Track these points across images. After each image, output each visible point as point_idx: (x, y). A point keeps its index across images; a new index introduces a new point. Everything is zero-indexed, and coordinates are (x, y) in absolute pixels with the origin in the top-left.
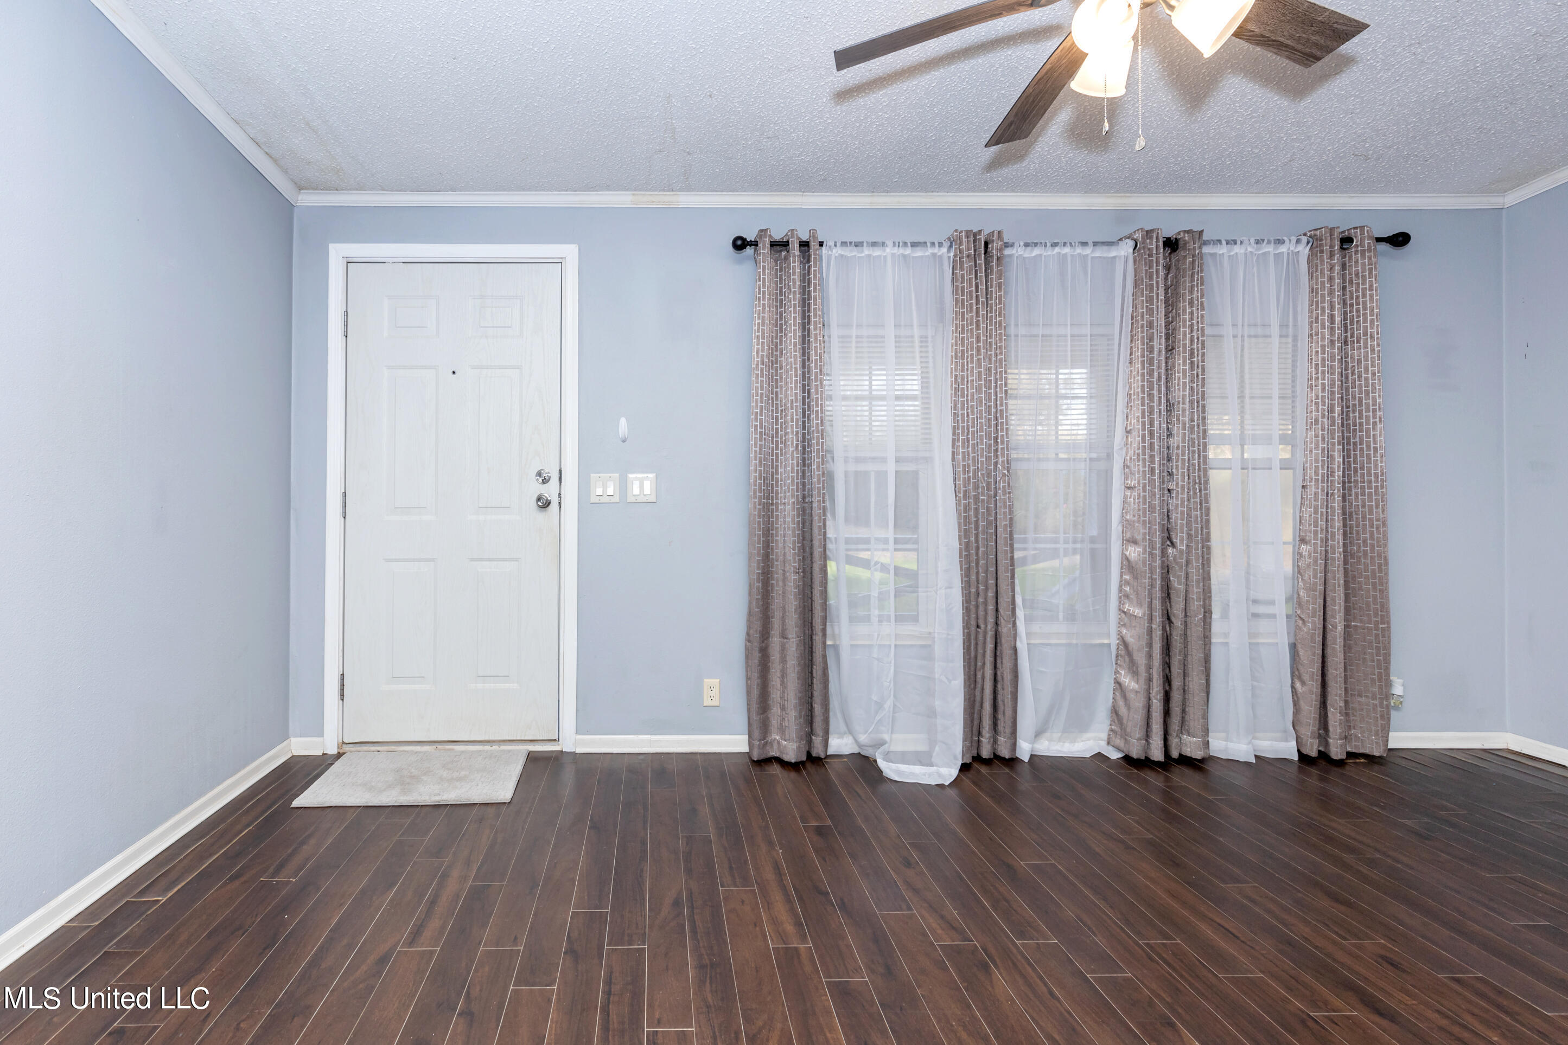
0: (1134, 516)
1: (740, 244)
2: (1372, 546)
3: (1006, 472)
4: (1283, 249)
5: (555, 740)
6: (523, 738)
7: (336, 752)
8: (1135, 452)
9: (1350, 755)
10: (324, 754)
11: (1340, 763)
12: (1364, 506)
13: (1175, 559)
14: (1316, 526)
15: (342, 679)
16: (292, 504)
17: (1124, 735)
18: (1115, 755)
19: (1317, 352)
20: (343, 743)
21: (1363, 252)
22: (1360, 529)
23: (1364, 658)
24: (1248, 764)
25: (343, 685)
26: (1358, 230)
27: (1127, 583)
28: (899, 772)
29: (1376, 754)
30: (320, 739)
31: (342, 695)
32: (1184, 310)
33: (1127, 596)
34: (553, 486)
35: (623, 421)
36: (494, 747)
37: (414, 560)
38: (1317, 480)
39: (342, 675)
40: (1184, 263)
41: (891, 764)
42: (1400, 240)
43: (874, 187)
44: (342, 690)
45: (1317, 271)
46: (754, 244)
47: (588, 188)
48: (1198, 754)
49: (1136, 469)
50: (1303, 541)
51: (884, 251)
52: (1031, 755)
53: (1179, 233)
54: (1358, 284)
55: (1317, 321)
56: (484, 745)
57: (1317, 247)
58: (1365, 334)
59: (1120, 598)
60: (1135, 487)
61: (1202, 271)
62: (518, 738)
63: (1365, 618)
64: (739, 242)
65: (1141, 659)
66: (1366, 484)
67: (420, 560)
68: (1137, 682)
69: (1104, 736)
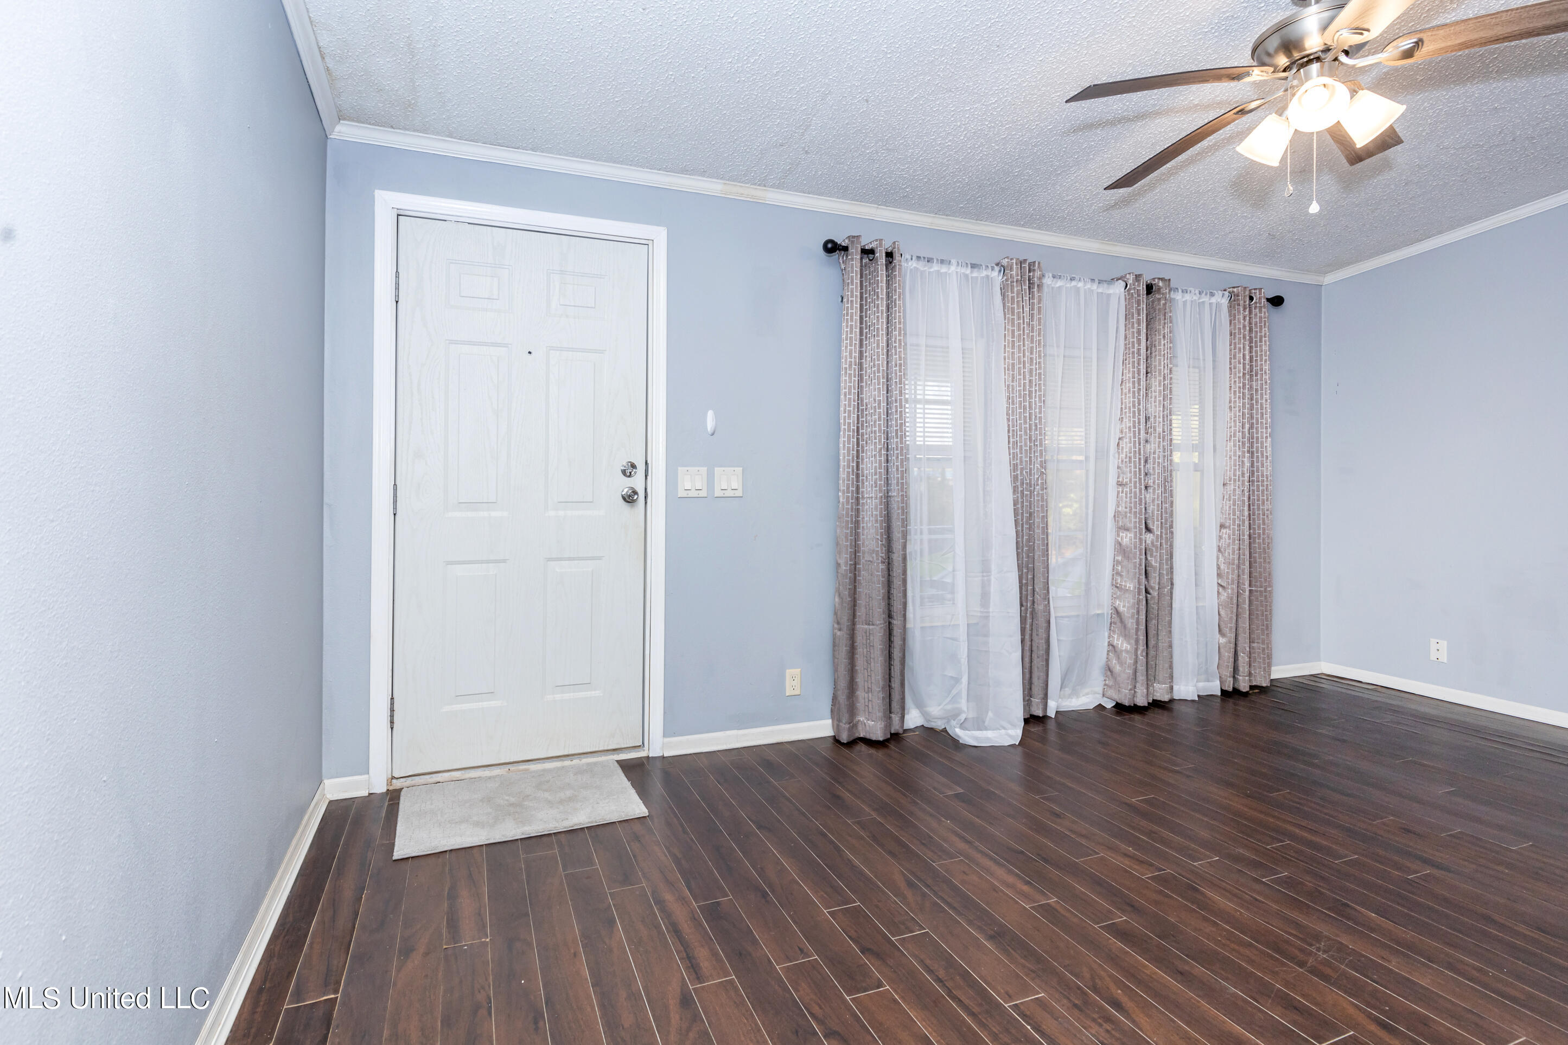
0: (1126, 508)
1: (832, 248)
2: (1264, 529)
3: (1044, 470)
4: (1213, 300)
5: (640, 746)
6: (606, 748)
7: (384, 790)
8: (1126, 455)
9: (1252, 687)
10: (370, 794)
11: (1245, 695)
12: (1258, 500)
13: (1152, 543)
14: (1234, 515)
15: (392, 704)
16: (326, 500)
17: (1117, 686)
18: (1109, 705)
19: (1235, 382)
20: (393, 778)
21: (1261, 307)
22: (1256, 517)
23: (1257, 614)
24: (1193, 701)
25: (392, 710)
26: (1258, 291)
27: (1118, 563)
28: (976, 738)
29: (1264, 685)
30: (365, 777)
31: (392, 722)
32: (1160, 342)
33: (1118, 574)
34: (637, 482)
35: (710, 414)
36: (574, 761)
37: (482, 562)
38: (1235, 480)
39: (392, 698)
40: (1159, 304)
41: (967, 732)
42: (1277, 301)
43: (940, 210)
44: (392, 716)
45: (1235, 320)
46: (845, 249)
47: (684, 171)
48: (1166, 698)
49: (1128, 470)
50: (1222, 526)
51: (949, 269)
52: (1057, 712)
53: (1154, 279)
54: (1256, 332)
55: (1235, 358)
56: (563, 761)
57: (1235, 301)
58: (1262, 370)
59: (1113, 575)
60: (1127, 484)
61: (1171, 312)
62: (601, 749)
63: (1258, 584)
64: (830, 246)
65: (1131, 623)
66: (1260, 483)
67: (488, 562)
68: (1129, 643)
69: (1099, 689)
